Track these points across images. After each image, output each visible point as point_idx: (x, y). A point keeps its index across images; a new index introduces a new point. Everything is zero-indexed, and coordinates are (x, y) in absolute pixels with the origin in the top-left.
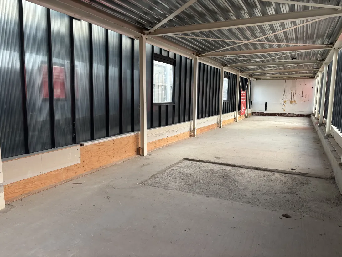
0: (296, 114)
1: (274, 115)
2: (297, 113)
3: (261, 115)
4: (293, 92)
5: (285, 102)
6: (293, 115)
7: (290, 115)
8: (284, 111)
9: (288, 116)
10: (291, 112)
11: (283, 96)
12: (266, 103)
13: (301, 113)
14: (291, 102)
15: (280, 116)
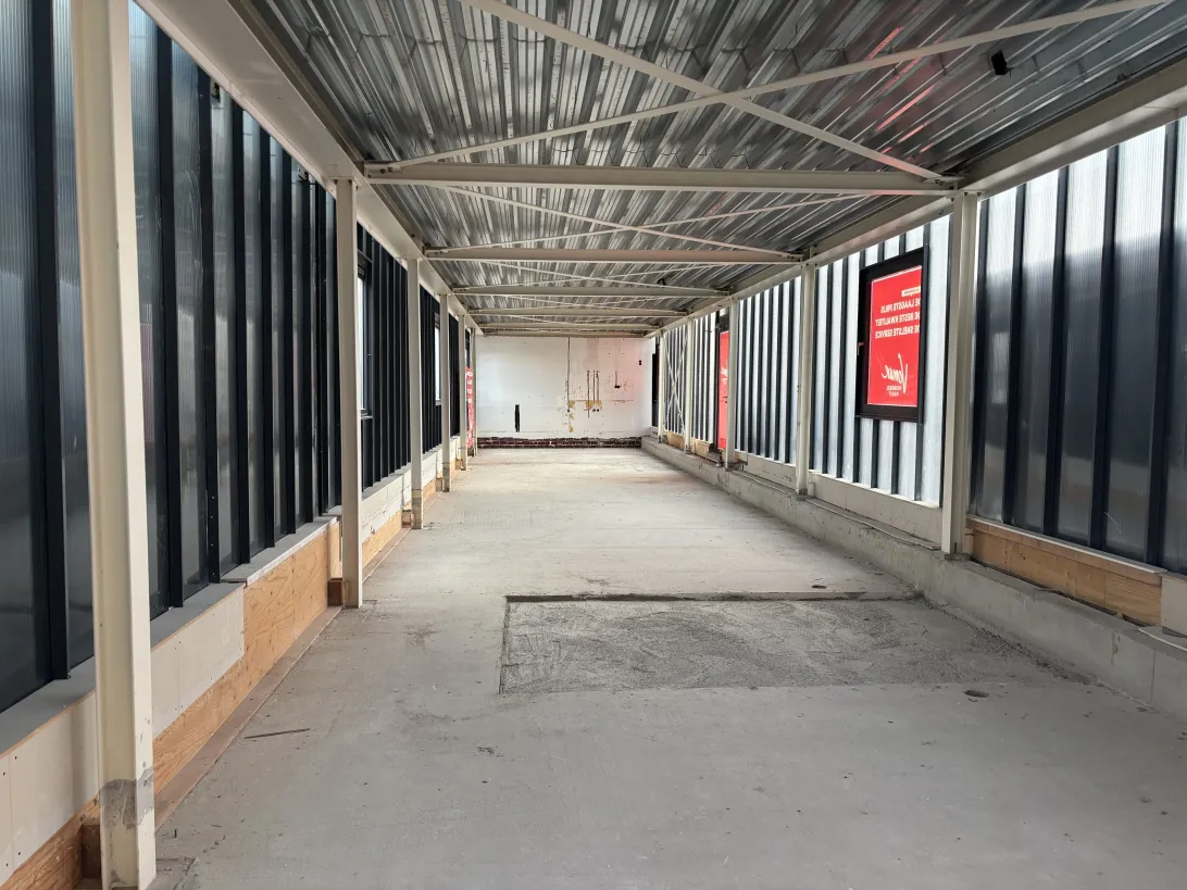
0: (602, 441)
1: (543, 444)
2: (607, 437)
3: (503, 447)
4: (591, 374)
5: (571, 404)
6: (596, 443)
7: (589, 443)
8: (571, 430)
9: (583, 447)
10: (591, 435)
11: (565, 388)
12: (517, 407)
13: (618, 436)
14: (589, 404)
15: (561, 447)
